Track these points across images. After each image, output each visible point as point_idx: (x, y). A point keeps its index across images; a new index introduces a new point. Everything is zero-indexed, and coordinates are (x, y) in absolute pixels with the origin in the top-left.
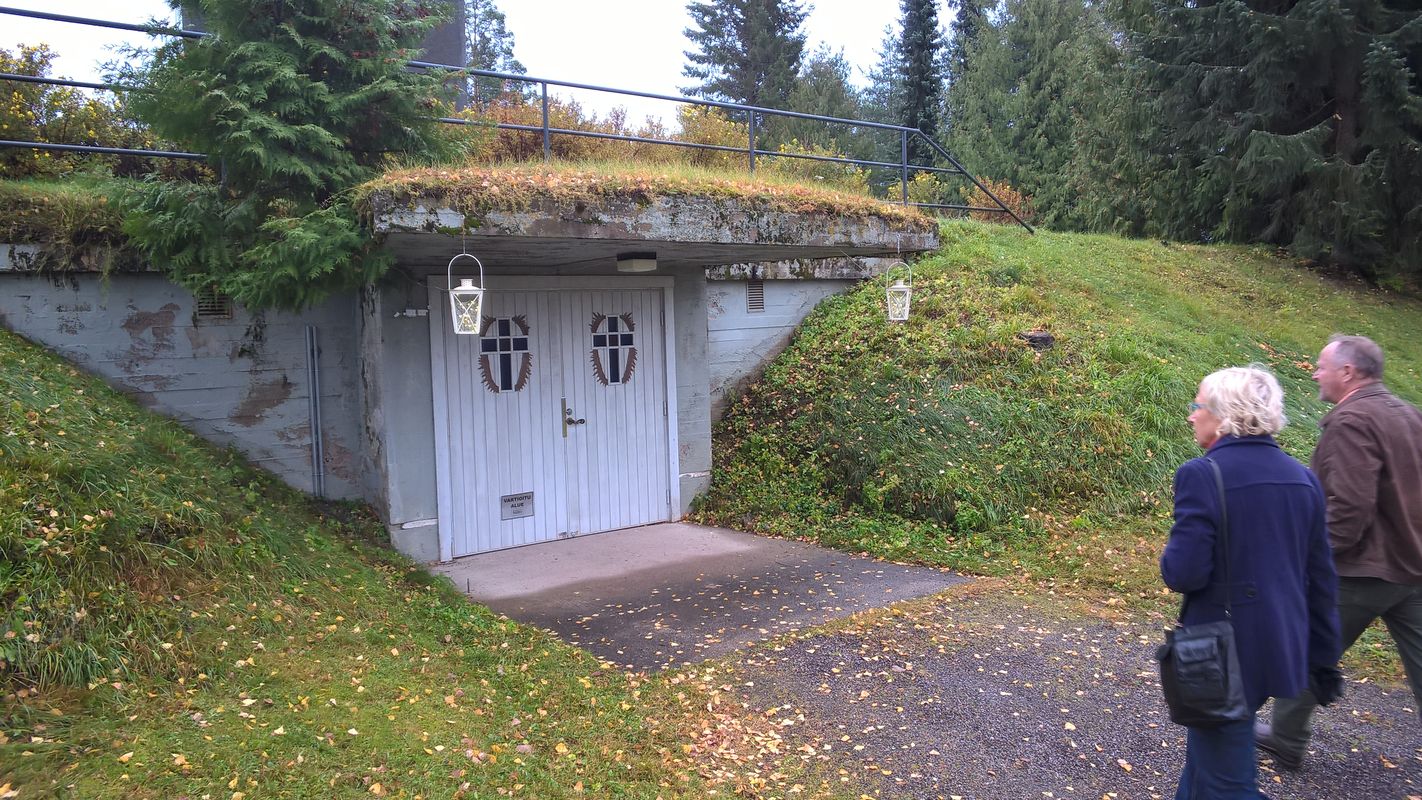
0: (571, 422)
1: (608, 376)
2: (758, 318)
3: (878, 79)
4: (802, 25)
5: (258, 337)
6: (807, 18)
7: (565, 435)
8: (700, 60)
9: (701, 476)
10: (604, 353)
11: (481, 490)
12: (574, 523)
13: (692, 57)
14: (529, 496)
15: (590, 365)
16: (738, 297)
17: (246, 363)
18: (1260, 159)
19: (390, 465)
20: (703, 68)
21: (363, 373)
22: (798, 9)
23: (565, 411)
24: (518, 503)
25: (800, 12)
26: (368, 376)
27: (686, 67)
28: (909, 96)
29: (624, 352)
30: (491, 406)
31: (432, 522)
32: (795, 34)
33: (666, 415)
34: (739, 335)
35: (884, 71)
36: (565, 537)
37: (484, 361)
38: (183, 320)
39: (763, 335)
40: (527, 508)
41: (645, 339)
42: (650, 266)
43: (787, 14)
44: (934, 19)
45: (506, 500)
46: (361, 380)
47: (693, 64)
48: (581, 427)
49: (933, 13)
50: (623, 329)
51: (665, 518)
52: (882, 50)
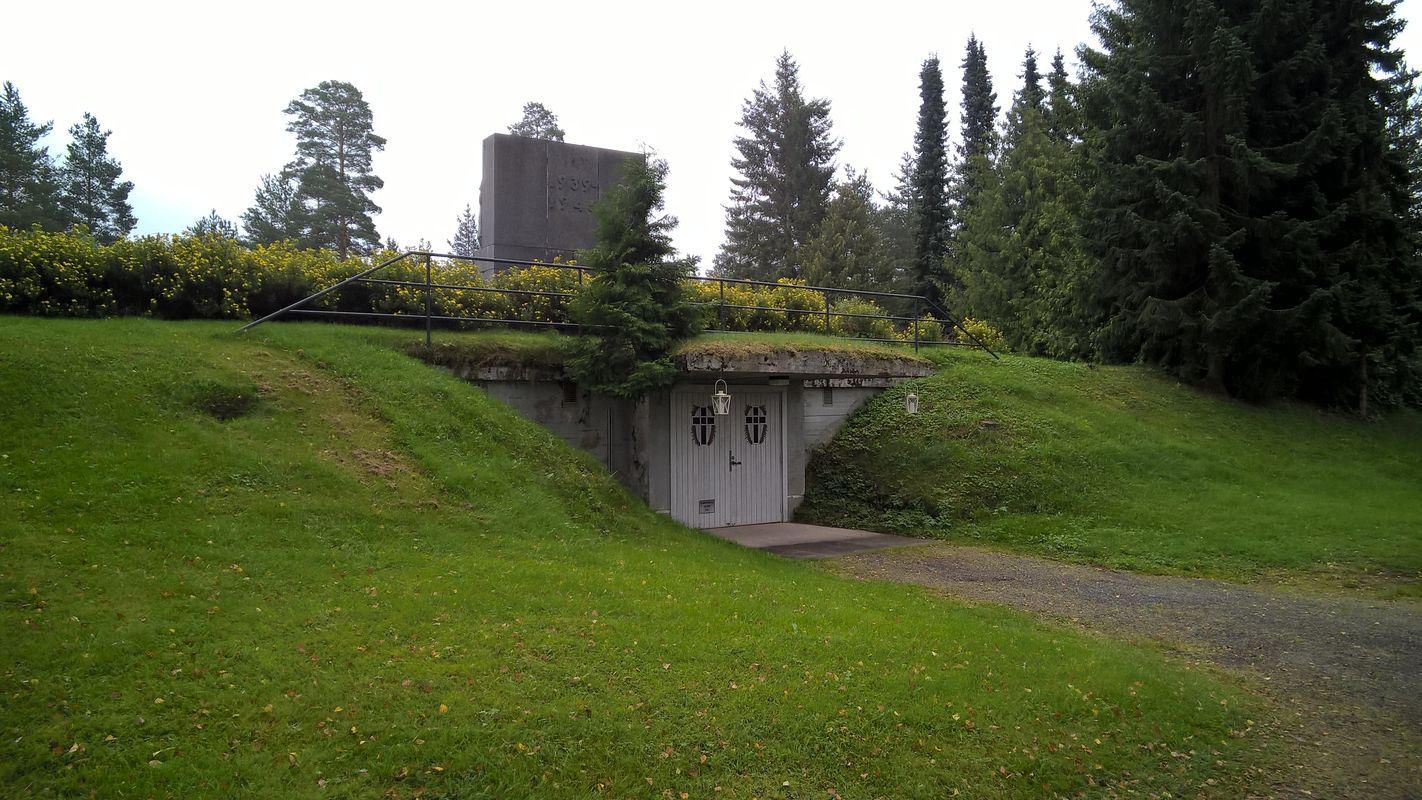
0: (734, 463)
1: (752, 439)
2: (829, 409)
3: (896, 201)
4: (833, 158)
5: (588, 414)
6: (837, 153)
7: (731, 470)
8: (744, 185)
9: (798, 497)
10: (751, 427)
11: (690, 497)
12: (734, 518)
13: (736, 182)
14: (713, 502)
15: (744, 436)
16: (820, 397)
17: (581, 426)
18: (1153, 317)
19: (650, 481)
20: (747, 192)
21: (633, 433)
22: (829, 144)
23: (731, 458)
24: (707, 505)
25: (831, 148)
26: (637, 436)
27: (732, 191)
28: (923, 223)
29: (761, 426)
30: (696, 450)
31: (668, 512)
32: (828, 164)
33: (782, 463)
34: (818, 419)
35: (901, 193)
36: (729, 526)
37: (694, 429)
38: (558, 404)
39: (833, 419)
40: (711, 509)
41: (771, 420)
42: (786, 382)
43: (820, 149)
44: (944, 158)
45: (701, 503)
46: (631, 438)
47: (739, 188)
48: (739, 466)
49: (944, 154)
50: (761, 414)
51: (780, 520)
52: (901, 175)
